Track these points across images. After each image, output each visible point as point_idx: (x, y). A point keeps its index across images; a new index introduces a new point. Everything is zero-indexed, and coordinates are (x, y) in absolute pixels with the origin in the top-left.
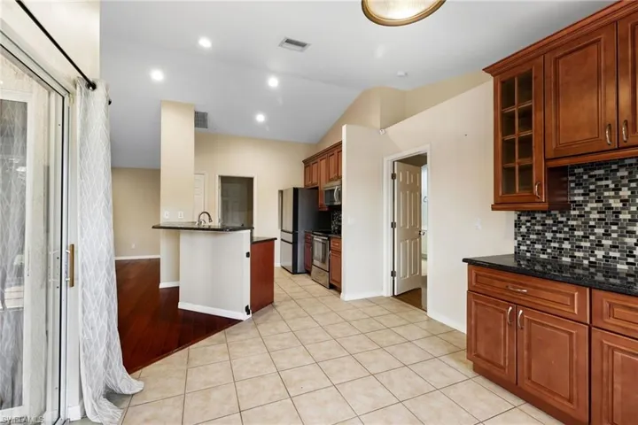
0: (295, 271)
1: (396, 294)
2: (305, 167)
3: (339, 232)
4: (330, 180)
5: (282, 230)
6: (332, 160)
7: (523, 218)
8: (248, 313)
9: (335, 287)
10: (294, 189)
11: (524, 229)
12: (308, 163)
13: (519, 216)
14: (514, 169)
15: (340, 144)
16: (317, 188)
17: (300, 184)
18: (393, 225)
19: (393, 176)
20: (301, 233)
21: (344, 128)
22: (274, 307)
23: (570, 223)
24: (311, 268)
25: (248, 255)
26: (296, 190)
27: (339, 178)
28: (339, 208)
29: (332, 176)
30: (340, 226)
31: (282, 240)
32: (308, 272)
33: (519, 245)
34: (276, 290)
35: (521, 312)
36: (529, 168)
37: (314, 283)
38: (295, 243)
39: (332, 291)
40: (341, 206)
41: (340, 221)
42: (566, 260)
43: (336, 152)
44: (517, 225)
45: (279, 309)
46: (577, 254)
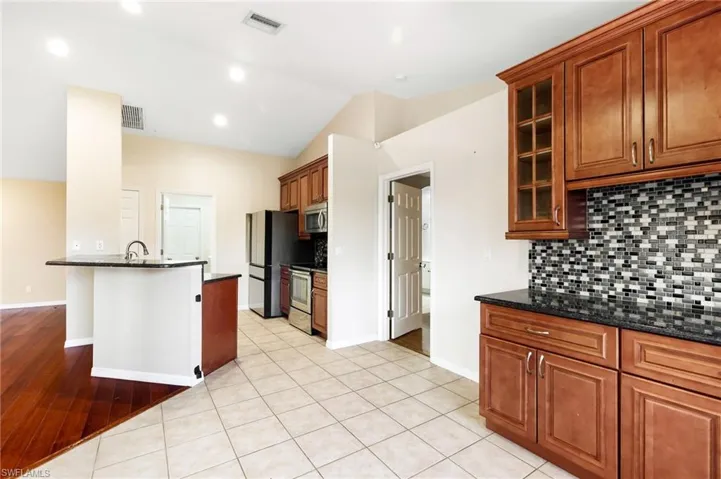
0: (267, 315)
1: (393, 337)
2: (282, 186)
3: (324, 266)
4: (313, 202)
5: (251, 264)
6: (316, 177)
7: (539, 248)
8: (199, 376)
9: (319, 332)
10: (267, 212)
11: (539, 261)
12: (285, 181)
13: (534, 245)
14: (530, 192)
15: (325, 159)
16: (297, 212)
17: (275, 206)
18: (390, 256)
19: (390, 199)
20: (275, 267)
21: (331, 138)
22: (237, 364)
23: (589, 253)
24: (288, 310)
25: (198, 298)
26: (269, 214)
27: (324, 199)
28: (324, 236)
29: (316, 196)
30: (326, 259)
31: (251, 276)
32: (285, 315)
33: (534, 278)
34: (240, 342)
35: (542, 357)
36: (548, 190)
37: (292, 328)
38: (267, 280)
39: (315, 337)
40: (326, 233)
41: (326, 252)
42: (585, 294)
43: (320, 168)
44: (532, 256)
45: (243, 366)
46: (595, 287)
